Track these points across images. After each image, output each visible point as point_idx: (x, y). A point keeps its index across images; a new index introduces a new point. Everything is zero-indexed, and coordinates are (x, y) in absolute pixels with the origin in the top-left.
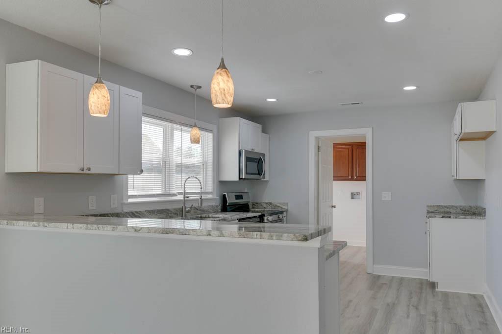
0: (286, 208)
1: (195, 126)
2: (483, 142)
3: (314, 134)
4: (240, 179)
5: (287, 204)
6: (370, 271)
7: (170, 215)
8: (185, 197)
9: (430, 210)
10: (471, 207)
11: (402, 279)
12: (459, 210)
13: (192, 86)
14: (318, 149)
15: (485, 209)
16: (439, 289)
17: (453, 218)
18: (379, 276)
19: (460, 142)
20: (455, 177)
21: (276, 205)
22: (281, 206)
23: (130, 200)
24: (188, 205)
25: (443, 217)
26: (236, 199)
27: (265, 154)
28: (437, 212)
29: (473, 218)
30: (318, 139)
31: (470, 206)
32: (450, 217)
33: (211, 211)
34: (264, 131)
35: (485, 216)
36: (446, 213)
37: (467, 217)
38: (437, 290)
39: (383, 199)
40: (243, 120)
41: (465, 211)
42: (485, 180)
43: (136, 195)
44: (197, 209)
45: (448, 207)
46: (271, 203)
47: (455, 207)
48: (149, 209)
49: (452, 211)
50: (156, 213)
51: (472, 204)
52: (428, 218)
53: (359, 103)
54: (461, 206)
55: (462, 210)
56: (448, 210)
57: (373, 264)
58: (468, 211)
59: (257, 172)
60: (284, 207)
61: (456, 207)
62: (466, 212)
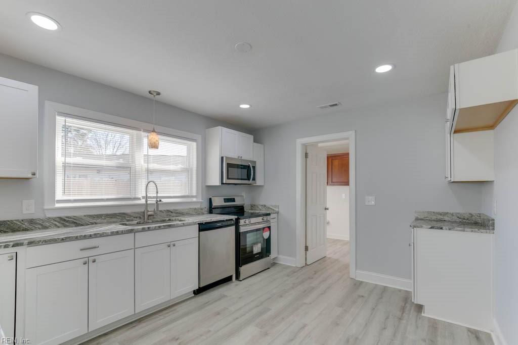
0: (277, 210)
1: (154, 131)
2: (490, 133)
3: (300, 142)
4: (222, 183)
5: (278, 207)
6: (352, 275)
7: (127, 218)
8: (146, 201)
9: (419, 217)
10: (472, 215)
11: (385, 289)
12: (455, 218)
13: (150, 92)
14: (306, 156)
15: (493, 220)
16: (427, 314)
17: (446, 229)
18: (361, 283)
19: (456, 135)
20: (449, 179)
21: (269, 207)
22: (273, 208)
23: (58, 205)
24: (151, 209)
25: (432, 228)
26: (225, 202)
27: (255, 162)
28: (427, 218)
29: (475, 232)
30: (305, 146)
31: (470, 214)
32: (441, 228)
33: (193, 213)
34: (255, 141)
35: (493, 229)
36: (437, 221)
37: (466, 229)
38: (423, 314)
39: (367, 204)
40: (225, 130)
41: (464, 219)
42: (492, 182)
43: (70, 200)
44: (172, 212)
45: (441, 214)
46: (265, 206)
47: (450, 213)
48: (91, 214)
49: (446, 218)
50: (103, 218)
51: (474, 212)
52: (413, 228)
53: (336, 105)
54: (458, 213)
55: (460, 218)
56: (442, 217)
57: (356, 269)
58: (468, 219)
59: (246, 178)
60: (275, 209)
61: (452, 215)
62: (464, 221)
